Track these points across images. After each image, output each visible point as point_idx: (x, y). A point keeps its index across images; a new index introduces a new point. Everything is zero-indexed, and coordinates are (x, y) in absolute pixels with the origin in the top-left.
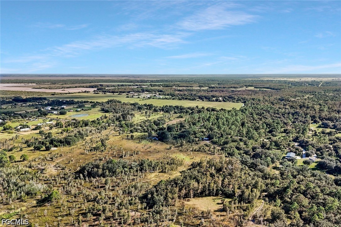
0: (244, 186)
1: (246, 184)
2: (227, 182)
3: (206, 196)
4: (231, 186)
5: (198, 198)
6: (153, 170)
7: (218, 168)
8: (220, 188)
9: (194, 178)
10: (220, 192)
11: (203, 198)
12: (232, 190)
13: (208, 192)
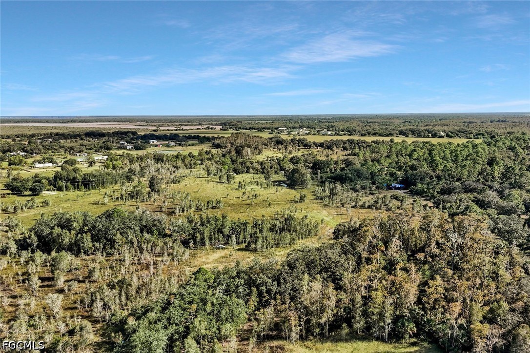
0: (512, 310)
1: (520, 304)
2: (441, 290)
3: (354, 336)
4: (457, 308)
5: (319, 345)
6: (225, 244)
7: (415, 245)
8: (411, 311)
9: (325, 269)
10: (411, 327)
11: (340, 344)
12: (460, 322)
13: (362, 323)
